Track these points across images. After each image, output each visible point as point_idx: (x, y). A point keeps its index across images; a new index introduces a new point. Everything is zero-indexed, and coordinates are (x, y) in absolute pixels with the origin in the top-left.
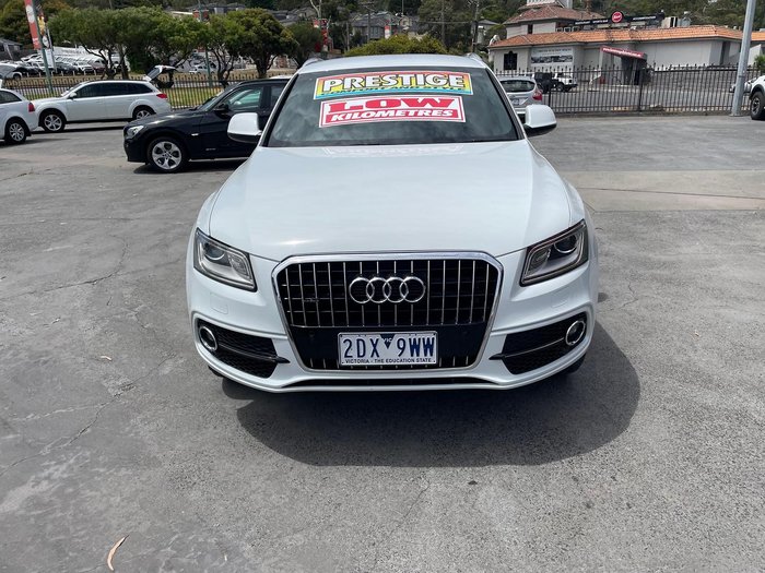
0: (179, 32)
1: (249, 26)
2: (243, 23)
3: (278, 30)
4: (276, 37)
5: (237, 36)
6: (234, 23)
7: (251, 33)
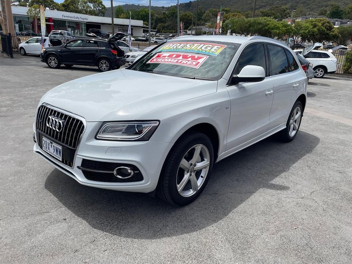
0: (277, 28)
1: (315, 26)
2: (312, 24)
3: (330, 28)
4: (328, 32)
5: (307, 31)
6: (308, 24)
7: (315, 29)
